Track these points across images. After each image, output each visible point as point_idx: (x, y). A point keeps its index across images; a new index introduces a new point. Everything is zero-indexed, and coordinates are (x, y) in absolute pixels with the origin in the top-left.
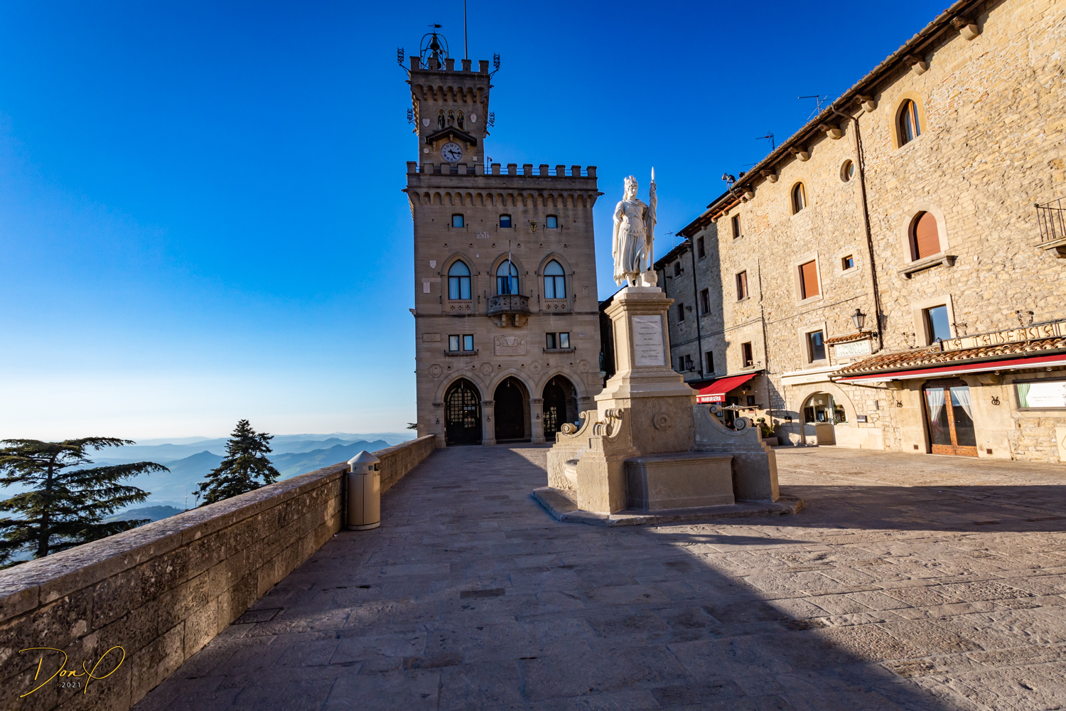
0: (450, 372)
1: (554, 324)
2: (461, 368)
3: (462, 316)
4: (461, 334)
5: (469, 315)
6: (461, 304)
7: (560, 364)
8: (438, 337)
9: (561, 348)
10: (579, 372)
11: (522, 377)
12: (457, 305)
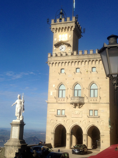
0: (57, 122)
1: (93, 107)
2: (61, 121)
3: (62, 103)
4: (61, 109)
5: (64, 103)
6: (62, 99)
7: (94, 122)
8: (53, 110)
9: (94, 115)
10: (101, 125)
11: (80, 125)
12: (60, 99)
